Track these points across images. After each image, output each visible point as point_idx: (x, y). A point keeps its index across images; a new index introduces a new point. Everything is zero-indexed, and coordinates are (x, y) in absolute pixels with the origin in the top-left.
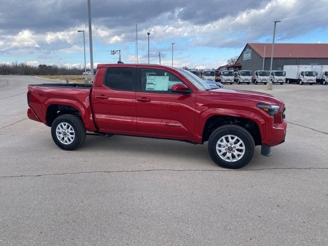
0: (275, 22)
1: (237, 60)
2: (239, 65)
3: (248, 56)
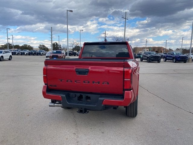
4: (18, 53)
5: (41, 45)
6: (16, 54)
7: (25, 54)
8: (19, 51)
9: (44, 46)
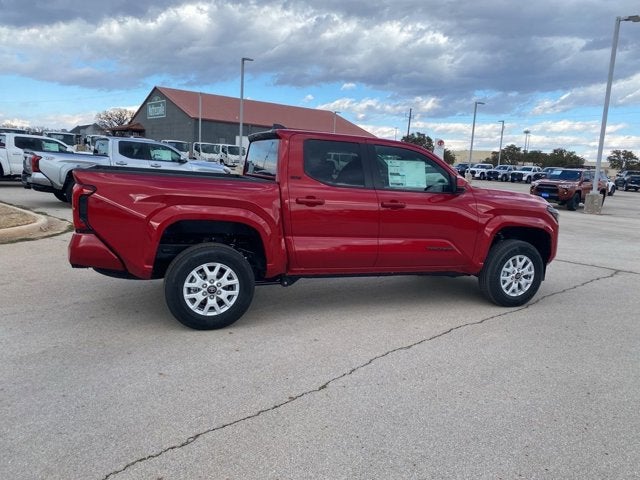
0: (244, 60)
1: (133, 118)
2: (140, 128)
3: (157, 111)
4: (505, 175)
5: (618, 153)
6: (500, 176)
7: (525, 178)
8: (510, 170)
9: (629, 155)
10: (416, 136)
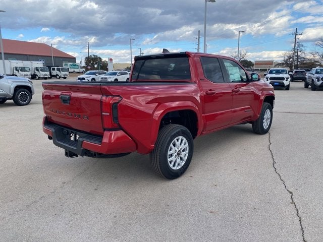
10: (93, 57)
